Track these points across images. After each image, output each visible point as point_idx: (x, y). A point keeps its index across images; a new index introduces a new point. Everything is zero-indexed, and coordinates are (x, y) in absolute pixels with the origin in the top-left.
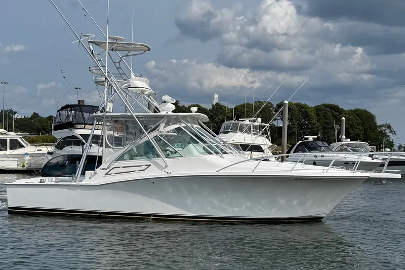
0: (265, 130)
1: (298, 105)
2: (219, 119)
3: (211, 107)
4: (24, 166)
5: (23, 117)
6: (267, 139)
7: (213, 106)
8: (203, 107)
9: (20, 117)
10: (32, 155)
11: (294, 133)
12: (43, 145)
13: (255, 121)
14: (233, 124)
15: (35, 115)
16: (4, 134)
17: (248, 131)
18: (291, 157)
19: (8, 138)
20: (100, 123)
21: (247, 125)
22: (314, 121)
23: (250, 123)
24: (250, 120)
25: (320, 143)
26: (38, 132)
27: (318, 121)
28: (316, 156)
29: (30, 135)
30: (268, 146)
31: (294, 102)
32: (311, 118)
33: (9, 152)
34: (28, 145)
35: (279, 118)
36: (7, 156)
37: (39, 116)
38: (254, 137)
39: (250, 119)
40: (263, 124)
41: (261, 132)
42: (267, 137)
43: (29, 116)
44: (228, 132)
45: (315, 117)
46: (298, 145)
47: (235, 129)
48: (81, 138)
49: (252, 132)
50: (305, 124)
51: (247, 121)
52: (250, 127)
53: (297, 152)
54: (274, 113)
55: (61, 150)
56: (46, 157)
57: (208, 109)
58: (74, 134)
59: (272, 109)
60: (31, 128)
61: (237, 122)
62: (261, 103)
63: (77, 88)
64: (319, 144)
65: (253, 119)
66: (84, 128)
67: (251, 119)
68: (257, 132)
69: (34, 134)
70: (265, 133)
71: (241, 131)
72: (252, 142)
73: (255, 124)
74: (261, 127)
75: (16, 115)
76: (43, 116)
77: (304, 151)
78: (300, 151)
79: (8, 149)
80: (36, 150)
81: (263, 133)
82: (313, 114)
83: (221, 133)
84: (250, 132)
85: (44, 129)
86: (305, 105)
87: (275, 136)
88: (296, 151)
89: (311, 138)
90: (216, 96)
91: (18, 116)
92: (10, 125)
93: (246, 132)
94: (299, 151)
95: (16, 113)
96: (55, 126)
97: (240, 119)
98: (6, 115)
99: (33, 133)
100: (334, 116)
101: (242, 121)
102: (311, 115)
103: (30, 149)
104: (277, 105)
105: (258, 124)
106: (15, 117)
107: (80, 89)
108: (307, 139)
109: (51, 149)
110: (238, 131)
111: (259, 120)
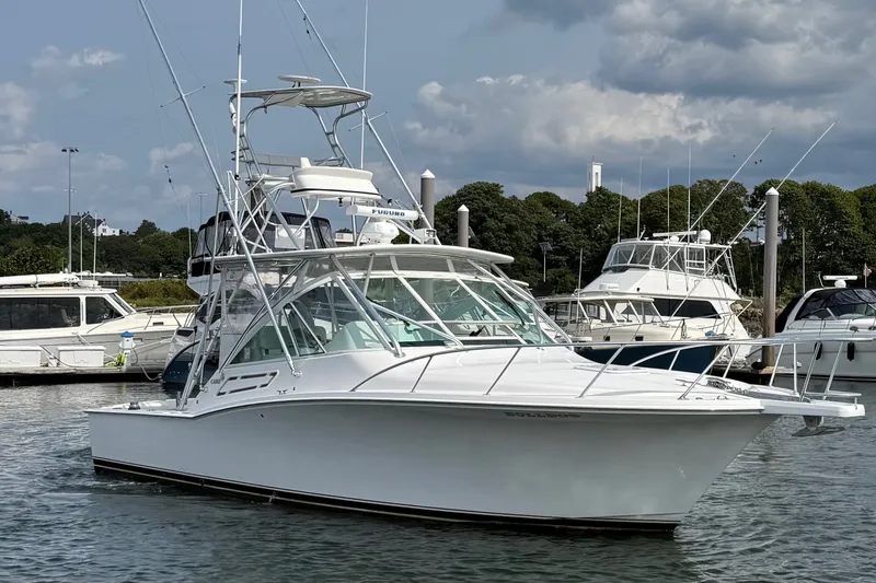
0: (722, 261)
1: (811, 189)
2: (605, 229)
3: (585, 200)
4: (120, 364)
5: (117, 234)
6: (725, 285)
7: (589, 195)
8: (562, 198)
9: (109, 232)
10: (139, 337)
12: (166, 311)
13: (692, 239)
14: (639, 247)
15: (147, 228)
16: (73, 284)
17: (678, 263)
18: (792, 331)
19: (82, 294)
21: (673, 249)
22: (855, 229)
23: (681, 244)
24: (680, 237)
25: (865, 294)
26: (154, 269)
27: (865, 228)
28: (854, 329)
29: (134, 277)
30: (731, 303)
31: (801, 181)
32: (847, 222)
33: (84, 329)
34: (130, 312)
35: (760, 223)
36: (80, 340)
37: (155, 229)
38: (692, 278)
39: (681, 233)
40: (715, 245)
41: (712, 267)
42: (726, 281)
43: (132, 230)
44: (623, 269)
45: (857, 218)
46: (808, 300)
47: (641, 260)
49: (687, 268)
50: (830, 238)
51: (674, 240)
52: (683, 253)
53: (806, 317)
54: (748, 209)
56: (174, 341)
57: (577, 204)
59: (742, 199)
60: (139, 261)
61: (647, 241)
62: (714, 186)
64: (863, 297)
65: (689, 233)
67: (684, 233)
68: (700, 265)
69: (145, 274)
70: (721, 269)
71: (659, 265)
72: (686, 294)
73: (694, 245)
74: (712, 253)
75: (101, 227)
76: (167, 230)
77: (823, 316)
78: (814, 314)
79: (83, 322)
80: (151, 324)
81: (715, 270)
82: (852, 211)
83: (606, 270)
84: (683, 268)
85: (170, 263)
86: (830, 187)
87: (746, 272)
88: (804, 313)
89: (841, 282)
90: (597, 169)
91: (104, 230)
92: (87, 255)
93: (672, 267)
94: (809, 314)
95: (99, 222)
96: (192, 266)
97: (655, 235)
98: (76, 229)
99: (143, 273)
101: (662, 238)
102: (846, 214)
103: (135, 321)
104: (756, 189)
105: (703, 246)
106: (98, 232)
108: (832, 283)
109: (185, 320)
110: (650, 266)
111: (706, 234)
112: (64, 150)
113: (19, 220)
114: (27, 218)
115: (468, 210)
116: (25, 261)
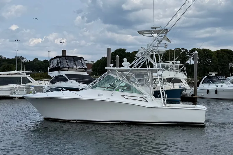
0: (183, 68)
5: (28, 61)
9: (26, 61)
10: (35, 87)
11: (202, 69)
12: (43, 81)
13: (176, 63)
14: (162, 65)
15: (36, 60)
16: (19, 74)
18: (201, 87)
19: (21, 76)
20: (78, 67)
21: (171, 65)
22: (215, 61)
23: (173, 64)
24: (172, 62)
25: (220, 77)
26: (38, 70)
27: (218, 61)
28: (217, 86)
29: (33, 72)
30: (185, 79)
33: (22, 85)
34: (33, 81)
36: (21, 88)
37: (38, 60)
38: (175, 73)
40: (181, 65)
41: (180, 70)
42: (184, 74)
45: (216, 58)
46: (205, 79)
48: (66, 77)
49: (174, 70)
50: (209, 63)
52: (173, 67)
53: (205, 83)
54: (188, 56)
55: (53, 84)
58: (62, 74)
59: (187, 53)
60: (34, 68)
61: (164, 64)
63: (62, 43)
65: (175, 61)
66: (68, 71)
68: (178, 70)
70: (183, 71)
71: (167, 69)
72: (174, 77)
73: (176, 65)
74: (181, 67)
75: (24, 59)
76: (41, 60)
77: (209, 83)
78: (207, 82)
79: (22, 83)
80: (39, 84)
84: (173, 70)
86: (209, 50)
87: (189, 71)
89: (213, 74)
93: (170, 70)
96: (50, 69)
98: (18, 60)
99: (35, 71)
100: (228, 57)
101: (167, 63)
102: (213, 57)
104: (190, 50)
105: (178, 65)
106: (24, 61)
107: (63, 43)
108: (211, 74)
109: (47, 83)
110: (165, 70)
111: (179, 62)
112: (16, 40)
113: (4, 58)
114: (6, 57)
115: (118, 56)
116: (5, 68)
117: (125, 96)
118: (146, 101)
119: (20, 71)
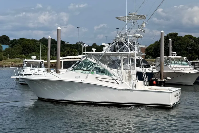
5: (88, 46)
9: (86, 46)
15: (94, 44)
37: (96, 45)
63: (117, 29)
75: (84, 45)
76: (99, 45)
91: (85, 45)
95: (84, 43)
98: (79, 45)
106: (84, 46)
107: (119, 29)
112: (77, 28)
113: (67, 43)
114: (69, 43)
115: (171, 40)
116: (69, 53)
117: (98, 78)
118: (118, 83)
119: (81, 55)
